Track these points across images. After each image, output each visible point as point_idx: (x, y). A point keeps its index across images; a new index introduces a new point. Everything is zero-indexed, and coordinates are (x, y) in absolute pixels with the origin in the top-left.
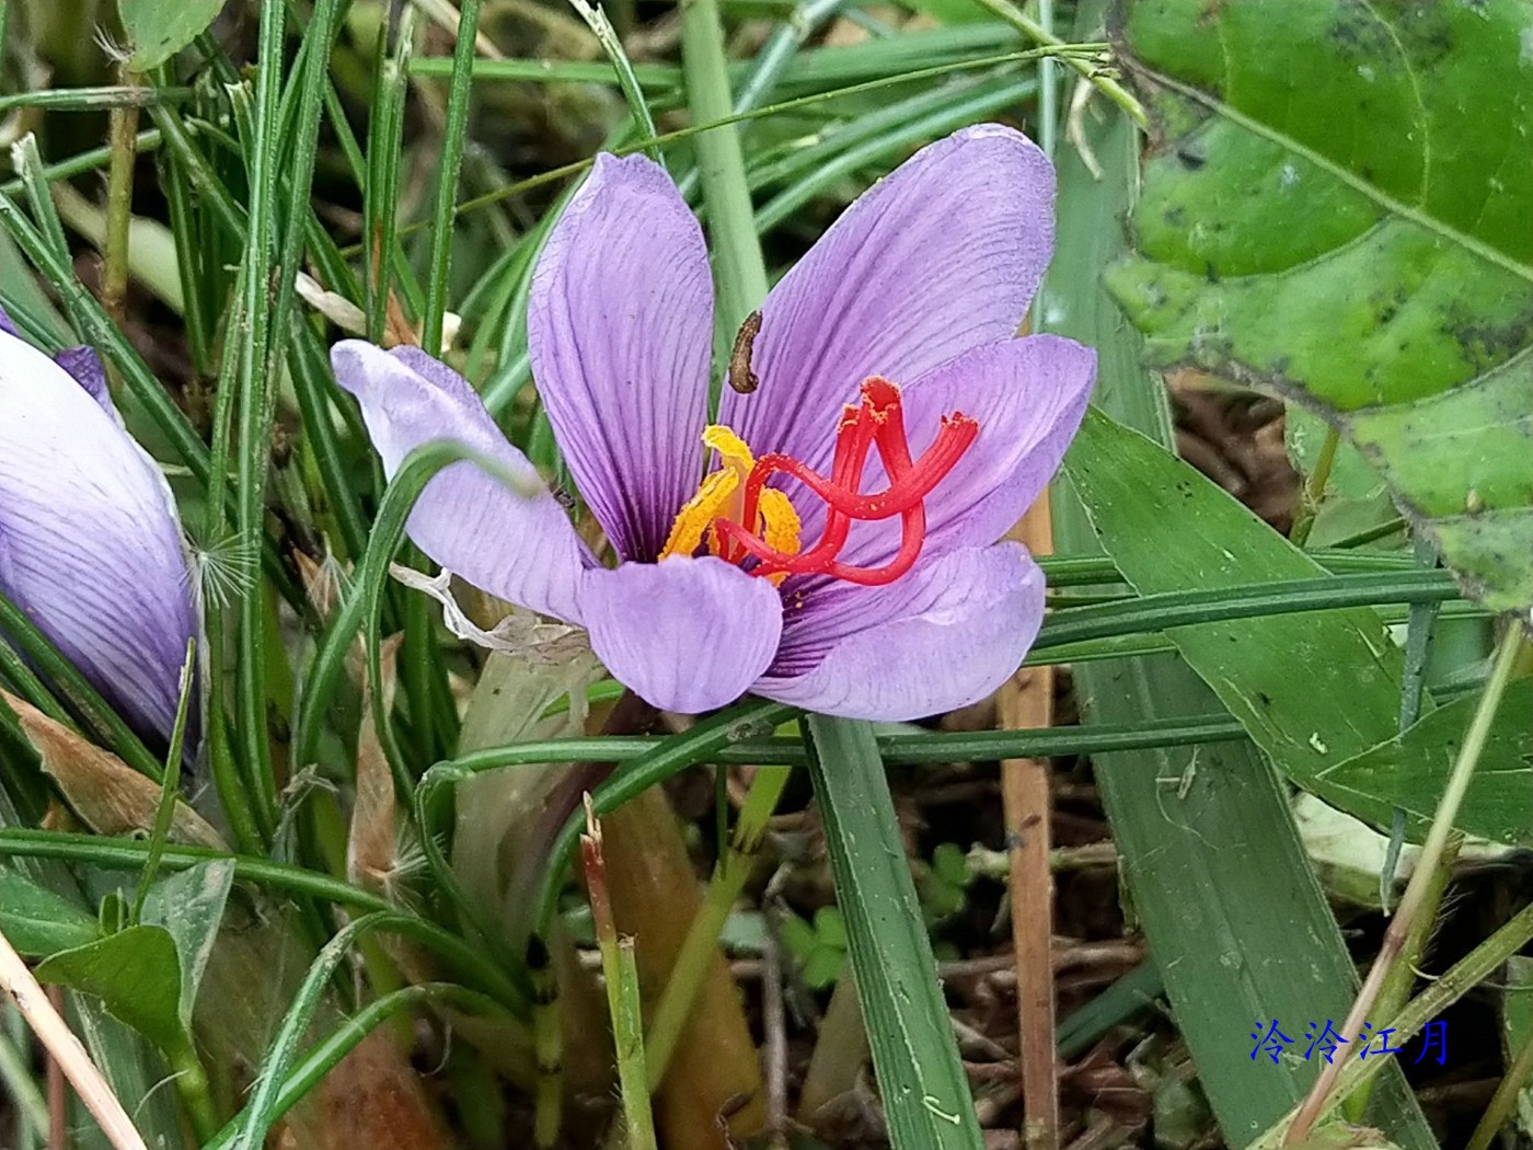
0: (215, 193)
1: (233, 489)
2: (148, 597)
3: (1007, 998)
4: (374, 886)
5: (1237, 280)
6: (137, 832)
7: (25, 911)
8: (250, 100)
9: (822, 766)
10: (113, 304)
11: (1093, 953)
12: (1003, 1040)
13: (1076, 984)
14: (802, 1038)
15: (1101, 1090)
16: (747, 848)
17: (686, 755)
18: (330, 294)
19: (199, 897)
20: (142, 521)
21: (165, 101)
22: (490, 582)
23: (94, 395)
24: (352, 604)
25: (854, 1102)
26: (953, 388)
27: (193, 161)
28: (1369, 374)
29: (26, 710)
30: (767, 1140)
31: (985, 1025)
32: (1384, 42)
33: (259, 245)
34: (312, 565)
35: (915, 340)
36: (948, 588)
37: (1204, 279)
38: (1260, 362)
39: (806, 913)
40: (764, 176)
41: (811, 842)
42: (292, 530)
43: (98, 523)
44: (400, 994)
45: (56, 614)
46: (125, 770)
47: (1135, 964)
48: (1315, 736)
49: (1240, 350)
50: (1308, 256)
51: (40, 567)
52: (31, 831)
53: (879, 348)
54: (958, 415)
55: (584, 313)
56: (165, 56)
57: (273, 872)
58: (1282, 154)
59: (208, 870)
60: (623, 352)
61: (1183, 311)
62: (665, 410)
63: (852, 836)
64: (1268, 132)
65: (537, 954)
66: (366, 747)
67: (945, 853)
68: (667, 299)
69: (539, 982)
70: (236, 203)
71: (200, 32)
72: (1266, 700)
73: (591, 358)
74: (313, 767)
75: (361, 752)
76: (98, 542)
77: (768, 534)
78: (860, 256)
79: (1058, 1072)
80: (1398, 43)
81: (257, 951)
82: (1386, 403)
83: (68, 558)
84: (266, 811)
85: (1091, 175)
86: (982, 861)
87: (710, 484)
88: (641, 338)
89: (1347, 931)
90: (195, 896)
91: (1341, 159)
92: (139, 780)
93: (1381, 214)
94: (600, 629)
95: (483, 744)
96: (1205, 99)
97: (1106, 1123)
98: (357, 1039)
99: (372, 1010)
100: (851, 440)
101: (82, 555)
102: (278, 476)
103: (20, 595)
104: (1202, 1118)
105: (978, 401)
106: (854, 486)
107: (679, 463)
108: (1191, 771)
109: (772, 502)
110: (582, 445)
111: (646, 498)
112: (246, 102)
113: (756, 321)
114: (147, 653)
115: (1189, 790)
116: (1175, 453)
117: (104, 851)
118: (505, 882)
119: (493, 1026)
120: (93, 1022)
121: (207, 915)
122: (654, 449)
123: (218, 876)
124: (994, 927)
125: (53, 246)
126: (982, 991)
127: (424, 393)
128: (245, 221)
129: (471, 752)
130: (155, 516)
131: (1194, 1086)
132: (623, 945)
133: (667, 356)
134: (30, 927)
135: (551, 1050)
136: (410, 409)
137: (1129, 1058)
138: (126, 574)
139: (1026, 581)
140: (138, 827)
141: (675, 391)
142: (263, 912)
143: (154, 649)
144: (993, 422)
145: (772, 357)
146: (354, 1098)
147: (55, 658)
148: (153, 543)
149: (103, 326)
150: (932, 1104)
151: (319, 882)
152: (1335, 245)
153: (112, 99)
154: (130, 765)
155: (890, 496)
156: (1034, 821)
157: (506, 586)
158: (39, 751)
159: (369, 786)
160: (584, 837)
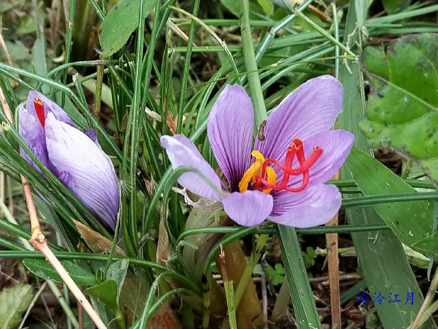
0: (123, 86)
1: (129, 163)
2: (108, 193)
3: (327, 289)
4: (163, 264)
5: (392, 126)
6: (103, 252)
7: (77, 274)
8: (134, 66)
9: (281, 236)
10: (97, 115)
11: (349, 276)
12: (325, 299)
13: (344, 285)
14: (272, 299)
15: (352, 315)
16: (259, 252)
17: (245, 232)
18: (153, 112)
19: (120, 269)
20: (107, 174)
21: (111, 63)
22: (198, 193)
23: (94, 141)
24: (158, 192)
25: (286, 316)
26: (316, 141)
27: (118, 78)
28: (426, 150)
29: (78, 223)
30: (263, 326)
31: (320, 296)
32: (430, 67)
33: (137, 103)
34: (148, 182)
35: (306, 126)
36: (315, 193)
37: (384, 125)
38: (399, 147)
39: (272, 265)
40: (264, 75)
41: (273, 246)
42: (143, 172)
43: (96, 175)
44: (171, 292)
45: (85, 198)
46: (101, 236)
47: (360, 279)
48: (410, 232)
49: (393, 143)
50: (410, 120)
51: (81, 187)
52: (78, 253)
53: (296, 128)
54: (317, 148)
55: (221, 121)
56: (111, 54)
57: (139, 261)
58: (404, 95)
59: (122, 262)
60: (230, 130)
61: (378, 134)
62: (241, 144)
63: (289, 254)
64: (400, 89)
65: (204, 279)
66: (161, 228)
67: (309, 249)
68: (242, 117)
69: (204, 287)
70: (130, 91)
71: (121, 48)
72: (398, 223)
73: (222, 133)
74: (148, 234)
75: (160, 229)
76: (96, 180)
77: (268, 179)
78: (292, 105)
79: (341, 310)
80: (434, 67)
81: (134, 281)
82: (430, 157)
83: (88, 185)
84: (136, 245)
85: (349, 73)
86: (320, 251)
87: (253, 166)
88: (235, 127)
89: (417, 276)
90: (119, 269)
91: (419, 96)
92: (105, 239)
93: (429, 110)
94: (227, 207)
95: (192, 228)
96: (384, 80)
97: (353, 324)
98: (160, 305)
99: (164, 297)
100: (290, 155)
101: (92, 184)
102: (139, 159)
103: (77, 194)
104: (378, 322)
105: (323, 144)
106: (291, 166)
107: (244, 158)
108: (377, 236)
109: (270, 170)
110: (220, 154)
111: (236, 167)
112: (133, 66)
113: (265, 122)
114: (108, 208)
115: (376, 242)
116: (374, 157)
117: (96, 257)
118: (196, 261)
119: (193, 298)
120: (95, 302)
121: (122, 274)
122: (238, 154)
123: (125, 263)
124: (322, 269)
125: (83, 102)
126: (320, 287)
127: (183, 149)
128: (132, 96)
129: (189, 230)
130: (110, 172)
131: (376, 314)
132: (230, 283)
133: (242, 131)
134: (79, 278)
135: (207, 304)
136: (180, 153)
137: (359, 306)
138: (103, 188)
139: (337, 197)
140: (104, 251)
141: (244, 139)
142: (135, 271)
143: (109, 206)
144: (326, 150)
145: (268, 130)
146: (157, 318)
147: (84, 209)
148: (110, 179)
149: (96, 123)
150: (310, 325)
151: (150, 263)
152: (417, 117)
153: (98, 63)
154: (103, 235)
155: (300, 169)
156: (334, 244)
157: (202, 194)
158: (81, 233)
159: (162, 237)
160: (220, 255)
